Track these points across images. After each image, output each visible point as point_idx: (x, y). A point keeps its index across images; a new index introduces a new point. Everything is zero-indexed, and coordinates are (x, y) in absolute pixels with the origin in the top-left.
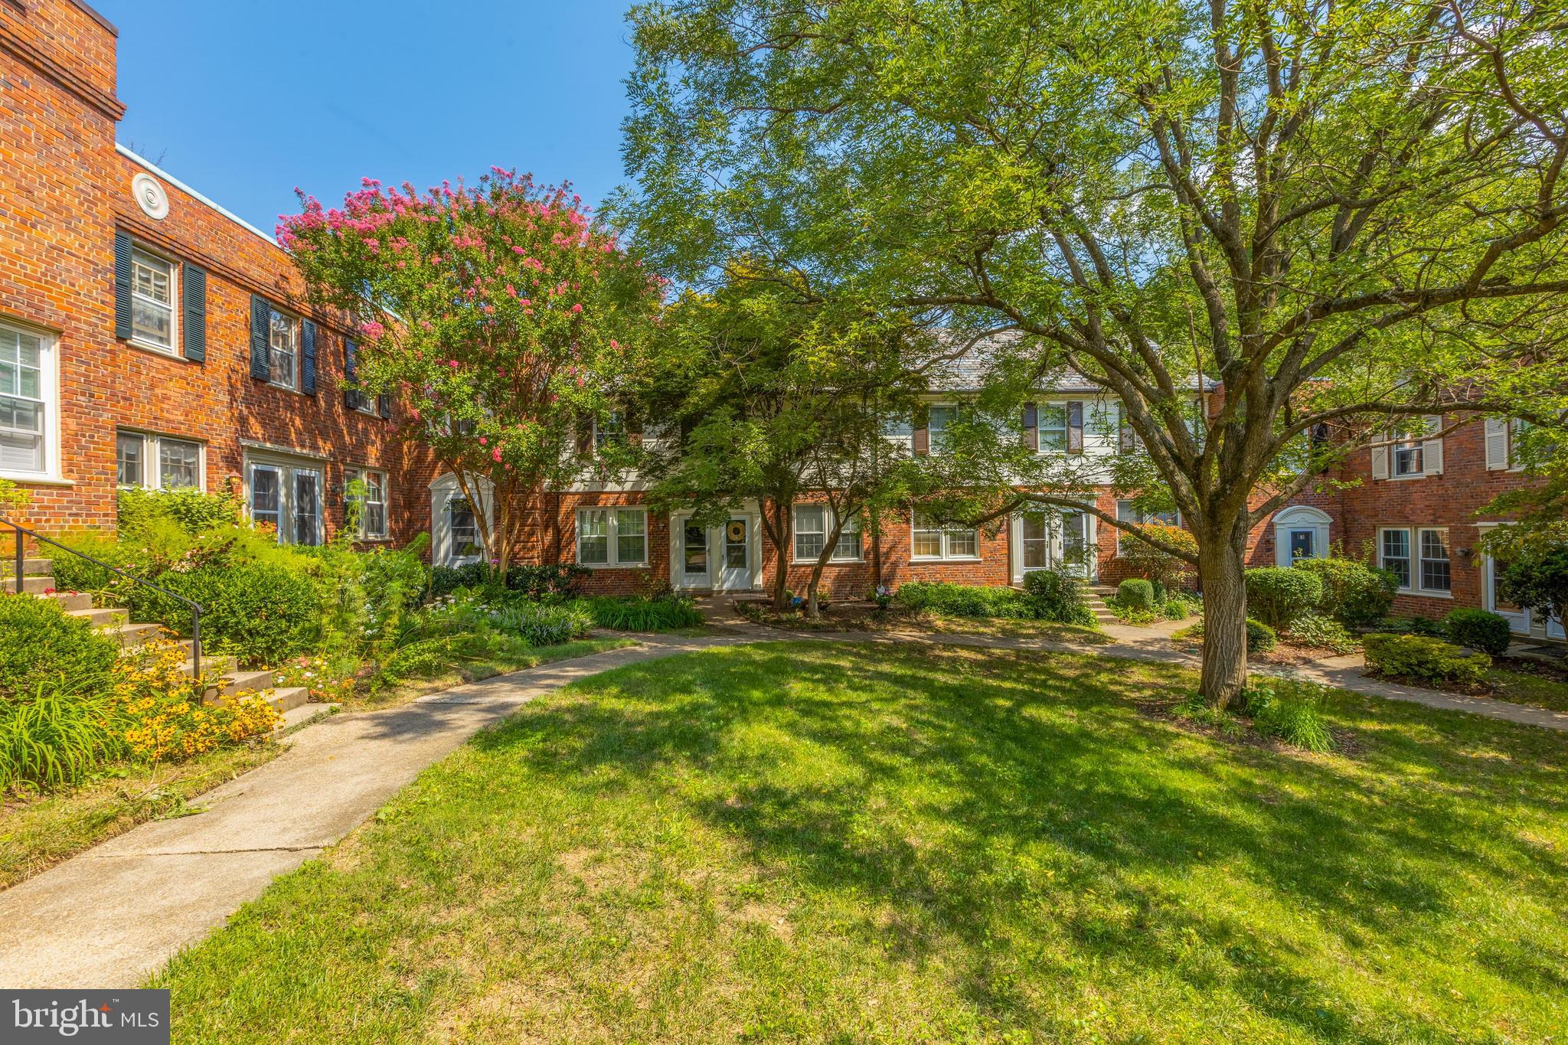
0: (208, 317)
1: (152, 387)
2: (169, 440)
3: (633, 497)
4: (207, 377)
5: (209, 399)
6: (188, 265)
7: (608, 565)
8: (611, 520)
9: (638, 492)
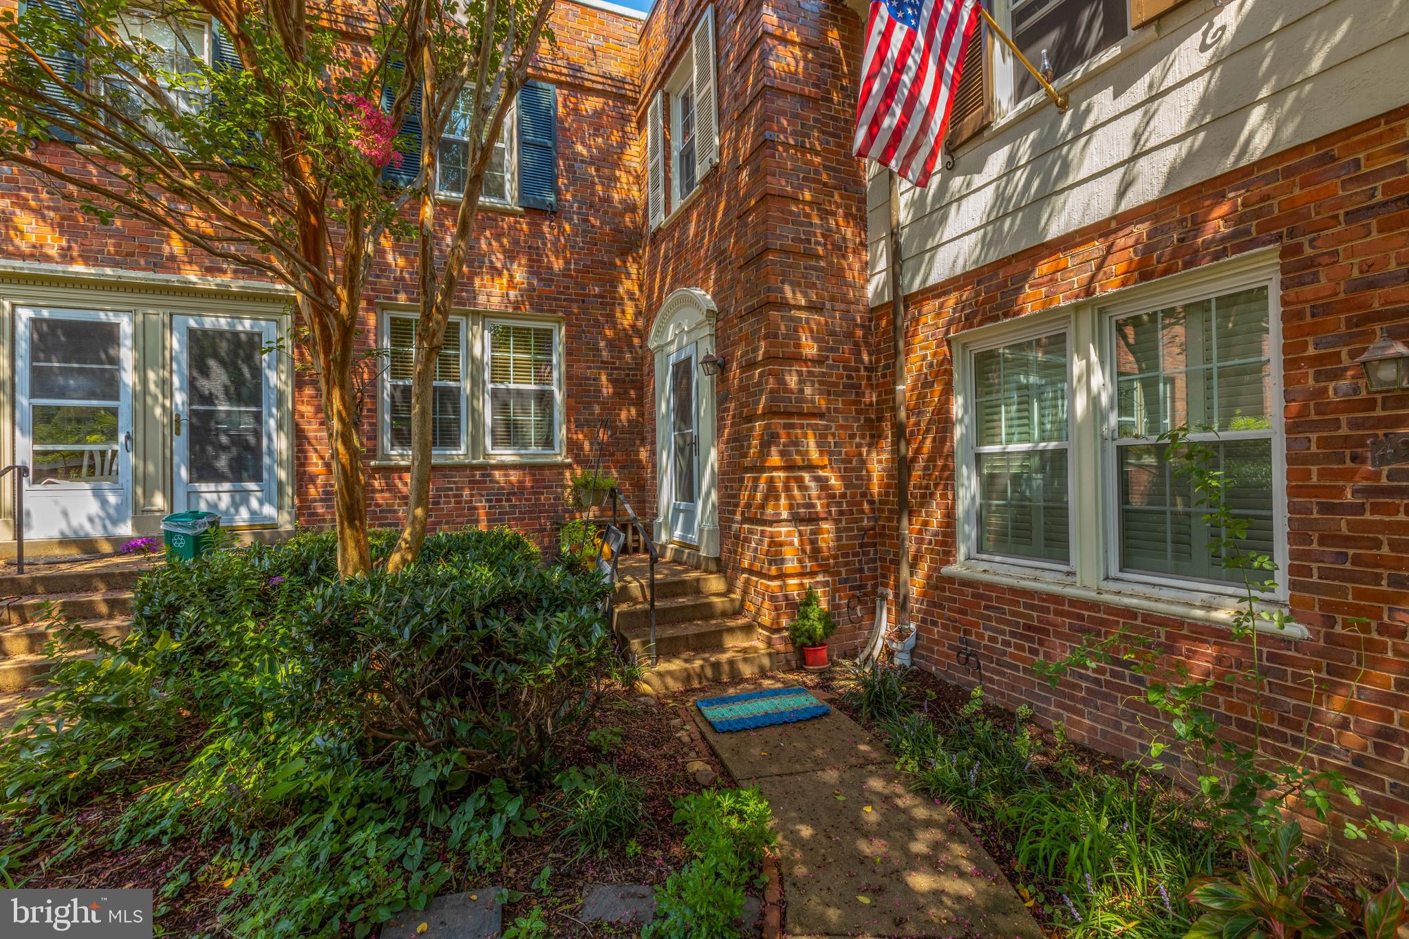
7: (1069, 579)
8: (1078, 369)
9: (1217, 187)
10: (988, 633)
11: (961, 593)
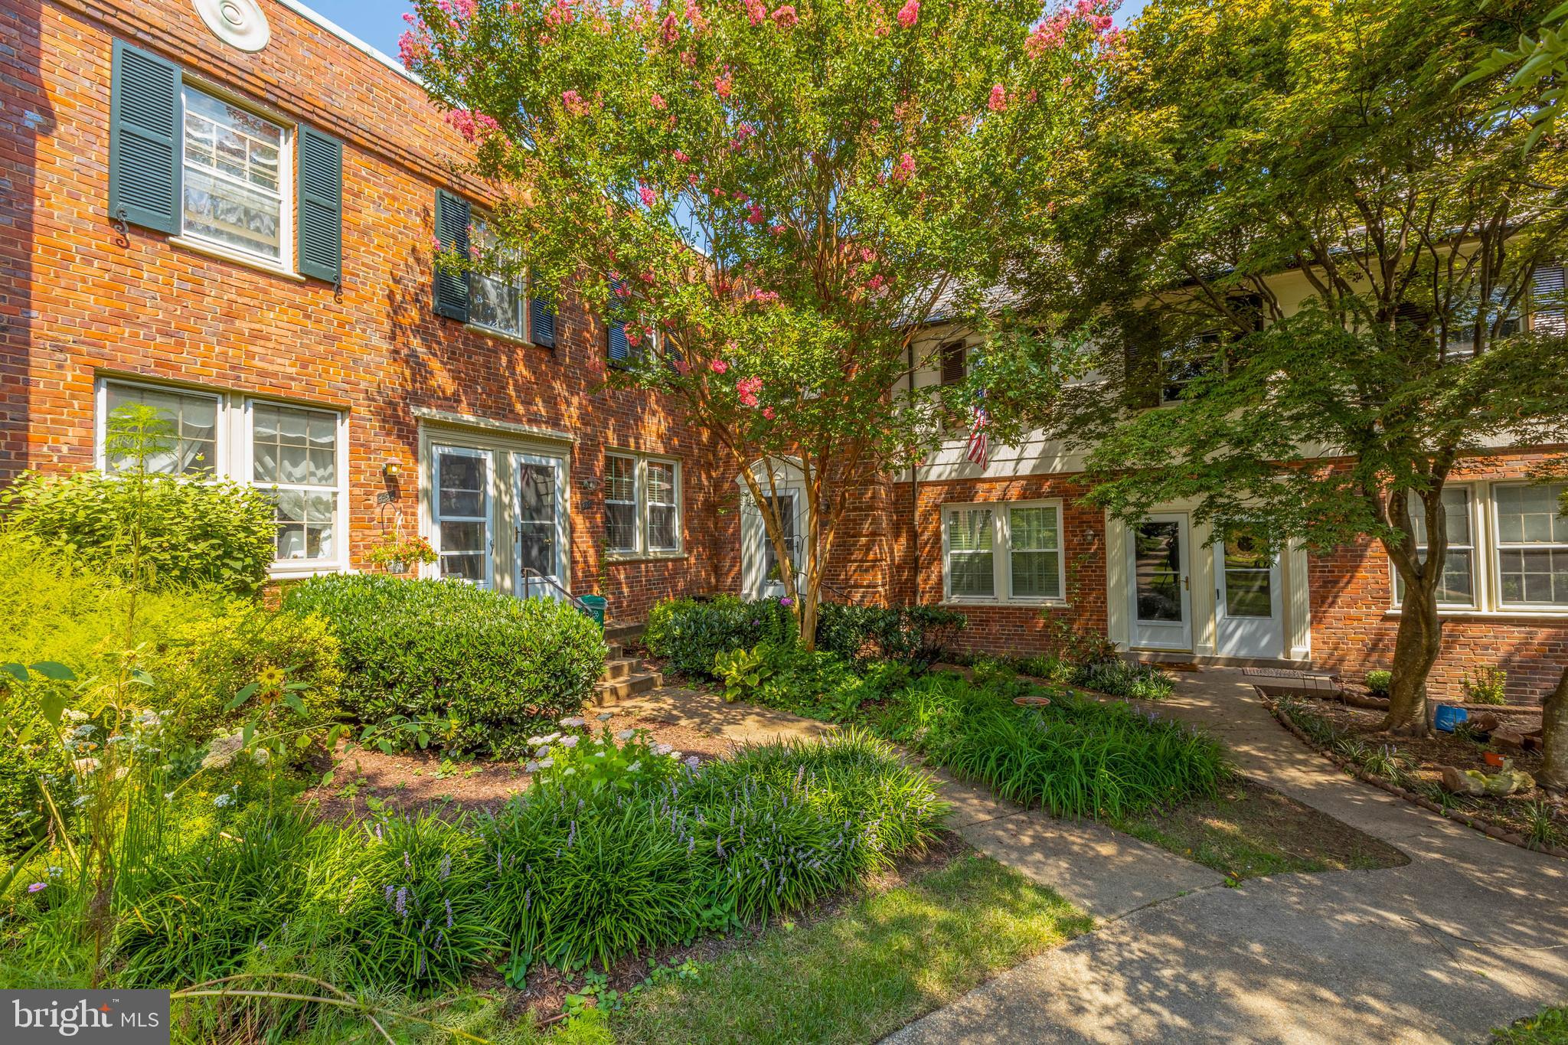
0: (348, 216)
1: (230, 316)
2: (269, 405)
3: (1033, 486)
4: (349, 309)
5: (352, 342)
6: (306, 128)
7: (996, 600)
8: (999, 524)
9: (1045, 477)
11: (949, 612)
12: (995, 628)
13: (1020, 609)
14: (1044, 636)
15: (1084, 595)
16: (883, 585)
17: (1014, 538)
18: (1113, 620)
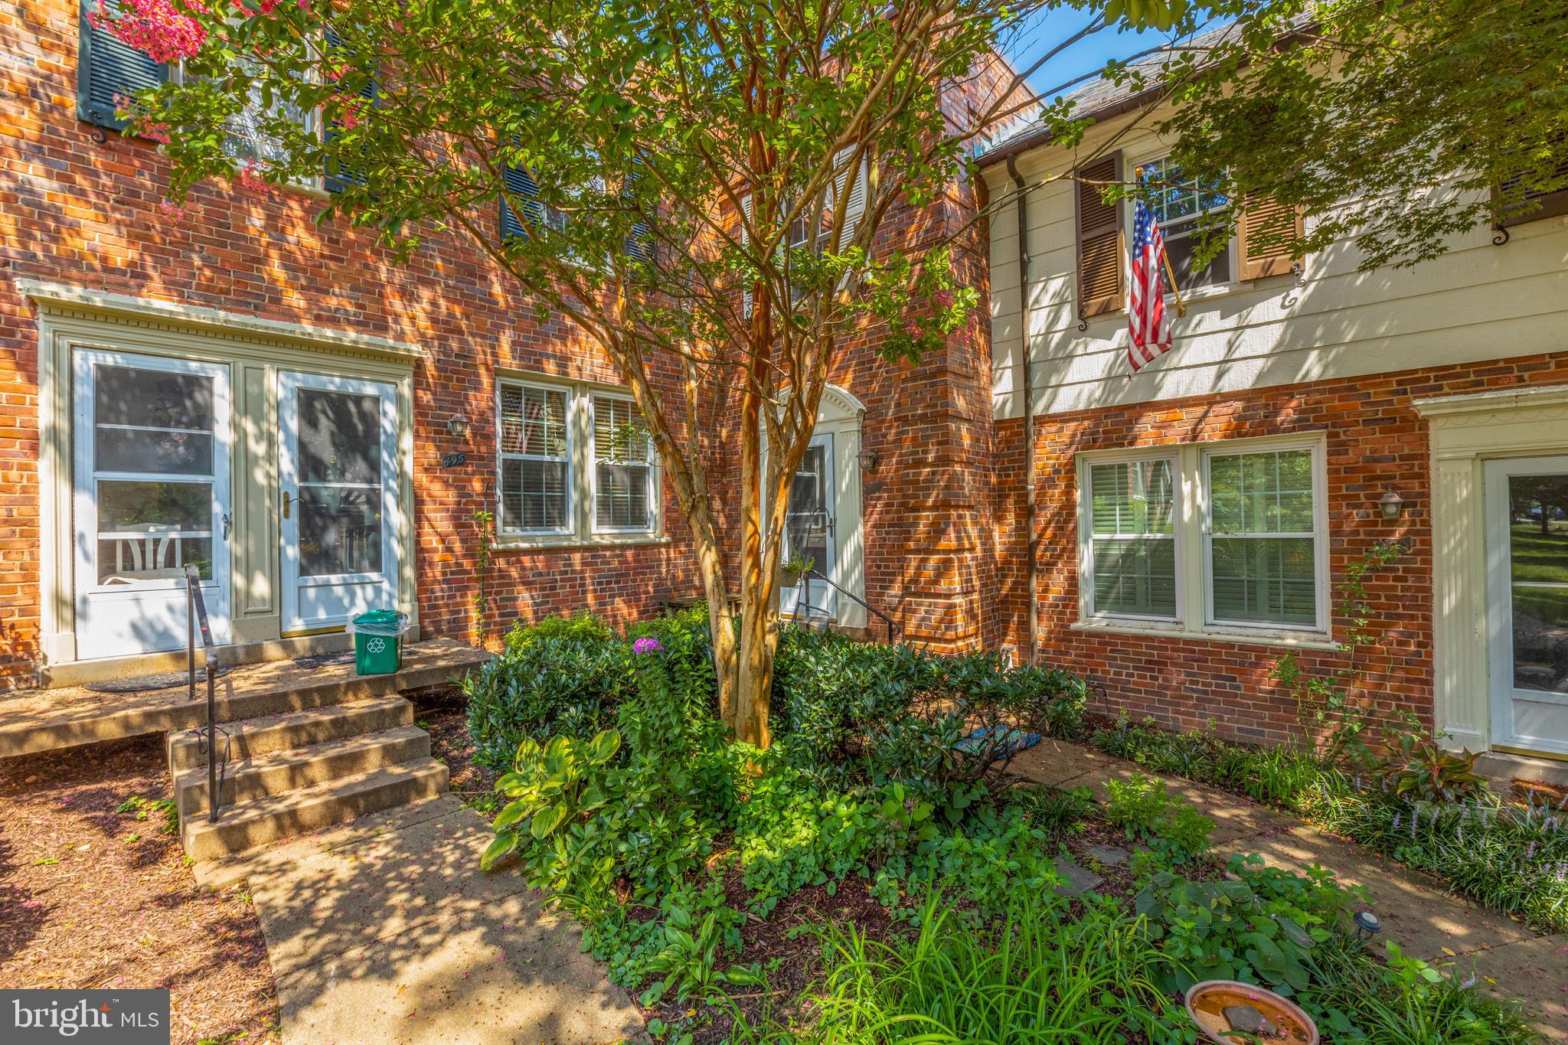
3: (1259, 410)
7: (1179, 627)
8: (1186, 487)
9: (1289, 391)
10: (1112, 670)
11: (1089, 642)
12: (1177, 677)
13: (1230, 645)
14: (1280, 700)
15: (1375, 629)
16: (966, 593)
17: (1217, 516)
18: (1446, 685)
